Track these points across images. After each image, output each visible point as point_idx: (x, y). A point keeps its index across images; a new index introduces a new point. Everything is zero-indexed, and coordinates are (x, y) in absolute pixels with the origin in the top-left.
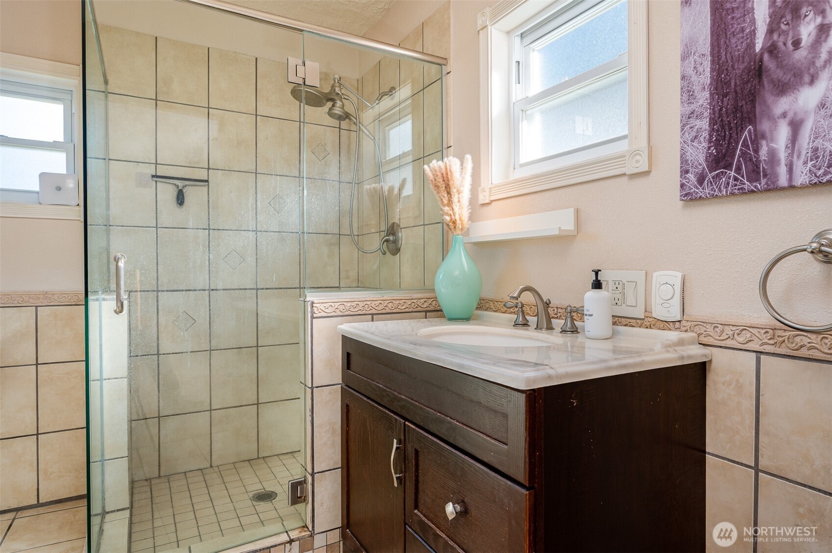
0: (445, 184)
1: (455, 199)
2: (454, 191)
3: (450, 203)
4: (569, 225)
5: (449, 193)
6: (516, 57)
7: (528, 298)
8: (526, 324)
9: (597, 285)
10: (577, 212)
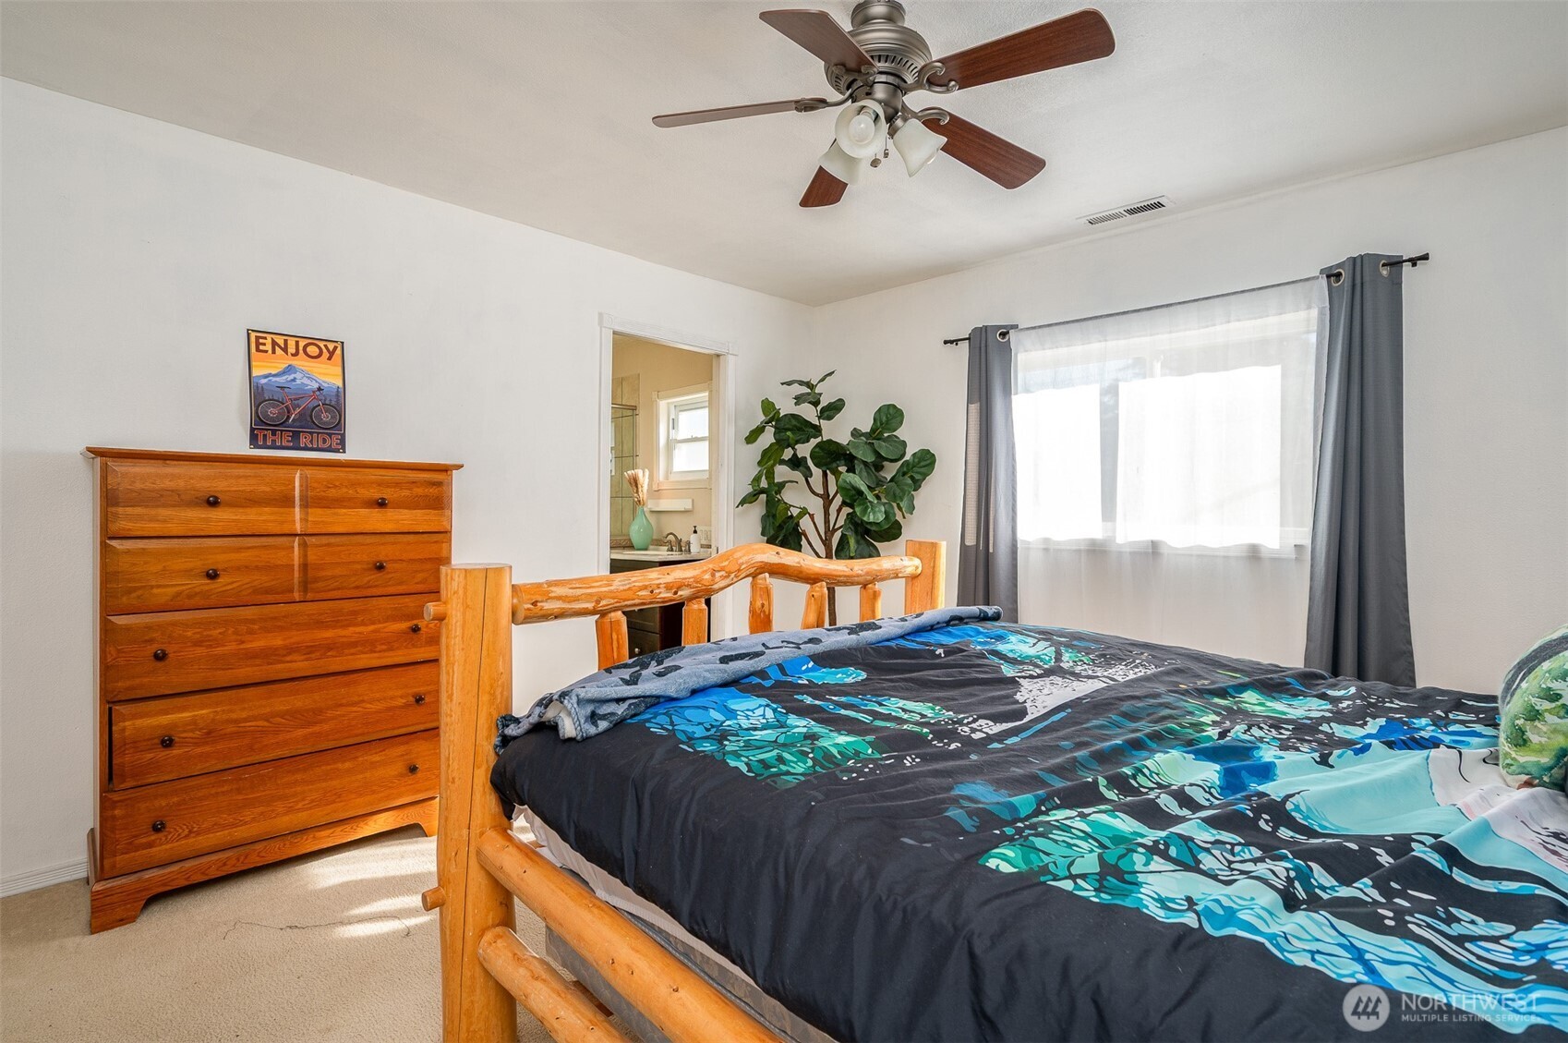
0: (635, 482)
1: (640, 490)
2: (639, 486)
3: (637, 492)
4: (689, 507)
5: (637, 487)
6: (672, 416)
7: (671, 537)
8: (672, 550)
9: (695, 532)
10: (693, 500)
